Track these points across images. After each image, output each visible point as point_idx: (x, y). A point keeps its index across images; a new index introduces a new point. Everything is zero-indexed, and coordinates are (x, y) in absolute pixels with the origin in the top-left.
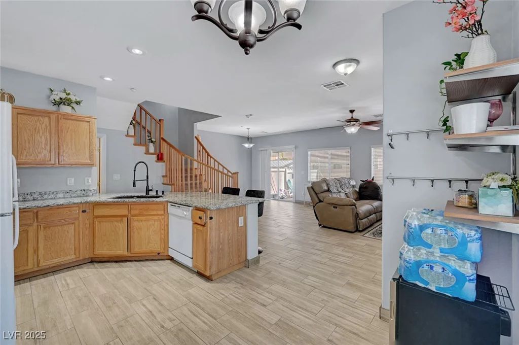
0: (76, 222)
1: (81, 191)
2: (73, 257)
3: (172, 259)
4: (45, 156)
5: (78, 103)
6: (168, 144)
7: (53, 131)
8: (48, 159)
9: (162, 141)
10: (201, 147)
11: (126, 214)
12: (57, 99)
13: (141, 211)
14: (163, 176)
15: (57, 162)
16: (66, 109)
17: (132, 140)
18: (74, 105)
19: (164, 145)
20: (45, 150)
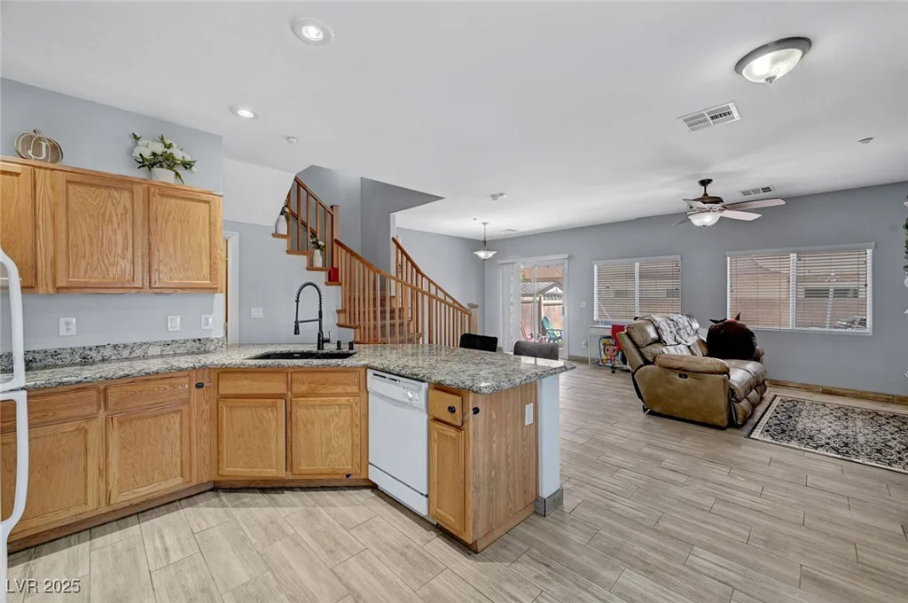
0: (185, 408)
1: (194, 341)
2: (179, 480)
3: (374, 487)
4: (123, 271)
5: (187, 165)
6: (348, 251)
7: (139, 220)
8: (128, 277)
9: (335, 245)
10: (405, 258)
11: (283, 392)
12: (147, 155)
13: (312, 385)
14: (338, 312)
15: (146, 283)
16: (164, 176)
17: (283, 243)
18: (181, 170)
19: (341, 254)
20: (123, 258)
